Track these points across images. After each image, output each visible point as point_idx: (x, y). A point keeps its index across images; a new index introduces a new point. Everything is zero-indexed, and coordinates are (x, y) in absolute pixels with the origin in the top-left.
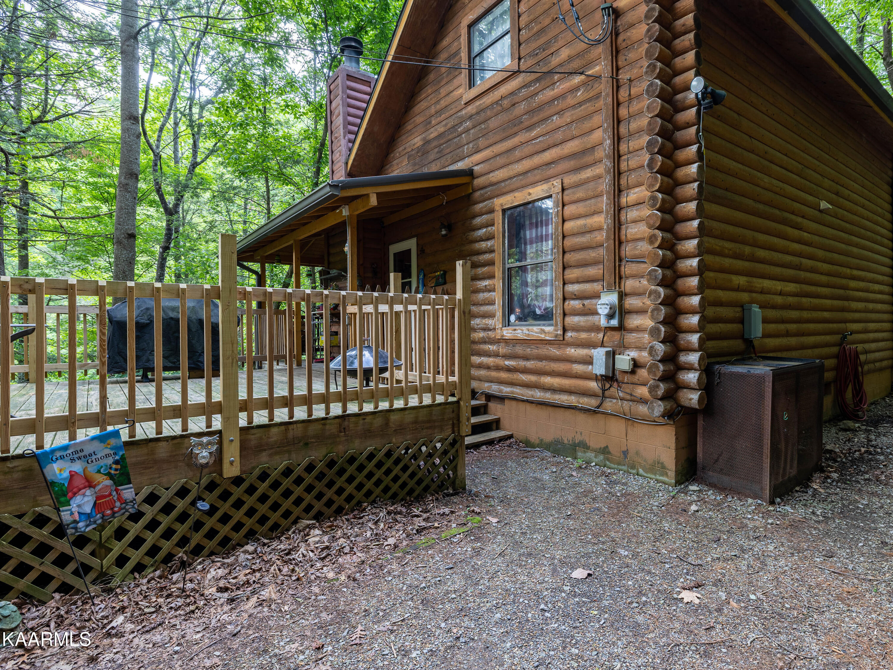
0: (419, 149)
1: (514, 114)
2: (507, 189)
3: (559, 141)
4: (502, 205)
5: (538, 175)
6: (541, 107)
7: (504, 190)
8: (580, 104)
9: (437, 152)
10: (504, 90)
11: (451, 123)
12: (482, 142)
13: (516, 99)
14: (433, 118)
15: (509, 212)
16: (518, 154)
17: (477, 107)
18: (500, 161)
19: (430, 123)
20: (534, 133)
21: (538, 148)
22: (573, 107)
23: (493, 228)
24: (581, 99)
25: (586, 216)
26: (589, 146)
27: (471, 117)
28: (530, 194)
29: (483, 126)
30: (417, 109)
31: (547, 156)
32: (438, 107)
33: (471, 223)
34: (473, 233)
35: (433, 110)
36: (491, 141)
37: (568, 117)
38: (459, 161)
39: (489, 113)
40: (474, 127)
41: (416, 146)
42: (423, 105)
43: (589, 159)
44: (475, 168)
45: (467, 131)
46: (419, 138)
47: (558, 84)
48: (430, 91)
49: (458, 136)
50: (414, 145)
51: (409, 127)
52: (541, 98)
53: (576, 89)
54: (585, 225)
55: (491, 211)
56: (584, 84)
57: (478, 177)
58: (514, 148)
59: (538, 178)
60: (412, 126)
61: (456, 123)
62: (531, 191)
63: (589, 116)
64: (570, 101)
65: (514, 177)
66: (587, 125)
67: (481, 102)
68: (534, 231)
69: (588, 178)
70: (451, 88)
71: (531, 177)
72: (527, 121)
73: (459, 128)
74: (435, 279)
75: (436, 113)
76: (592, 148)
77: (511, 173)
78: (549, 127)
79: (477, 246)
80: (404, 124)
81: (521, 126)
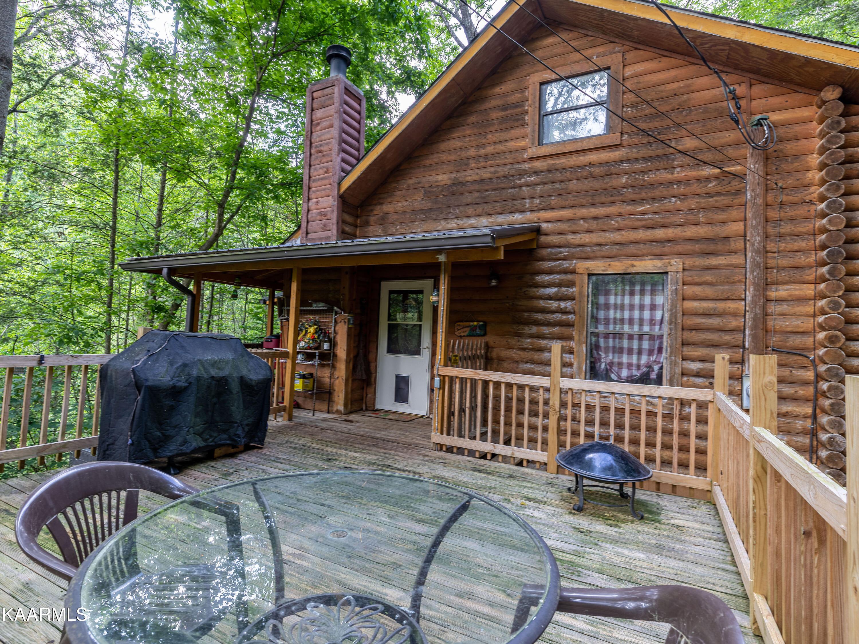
0: (444, 188)
1: (609, 184)
2: (594, 254)
3: (678, 222)
4: (588, 269)
6: (650, 186)
7: (592, 255)
8: (711, 195)
9: (478, 198)
10: (593, 157)
11: (503, 171)
12: (554, 201)
13: (613, 170)
14: (471, 161)
15: (594, 278)
16: (614, 222)
17: (548, 165)
18: (583, 225)
19: (467, 164)
20: (642, 208)
21: (644, 223)
22: (701, 195)
23: (574, 289)
24: (713, 190)
25: (716, 299)
26: (723, 235)
27: (537, 173)
28: (633, 266)
29: (559, 186)
30: (444, 146)
31: (660, 233)
32: (482, 151)
33: (534, 279)
34: (536, 290)
35: (473, 152)
36: (570, 203)
37: (693, 203)
38: (515, 212)
39: (568, 175)
40: (542, 183)
41: (438, 184)
42: (454, 143)
43: (719, 247)
44: (544, 225)
45: (533, 185)
46: (445, 177)
47: (678, 169)
48: (468, 132)
49: (514, 188)
50: (436, 182)
51: (428, 162)
52: (652, 176)
53: (707, 179)
54: (715, 309)
55: (570, 272)
56: (716, 177)
57: (546, 234)
58: (608, 217)
59: (645, 252)
60: (435, 161)
61: (511, 173)
62: (636, 263)
63: (725, 208)
64: (695, 188)
65: (607, 245)
66: (722, 216)
67: (558, 162)
69: (720, 265)
70: (506, 138)
71: (633, 250)
72: (629, 194)
73: (517, 179)
74: (468, 329)
75: (478, 157)
76: (726, 239)
77: (602, 240)
78: (667, 207)
79: (542, 303)
80: (419, 157)
81: (621, 198)
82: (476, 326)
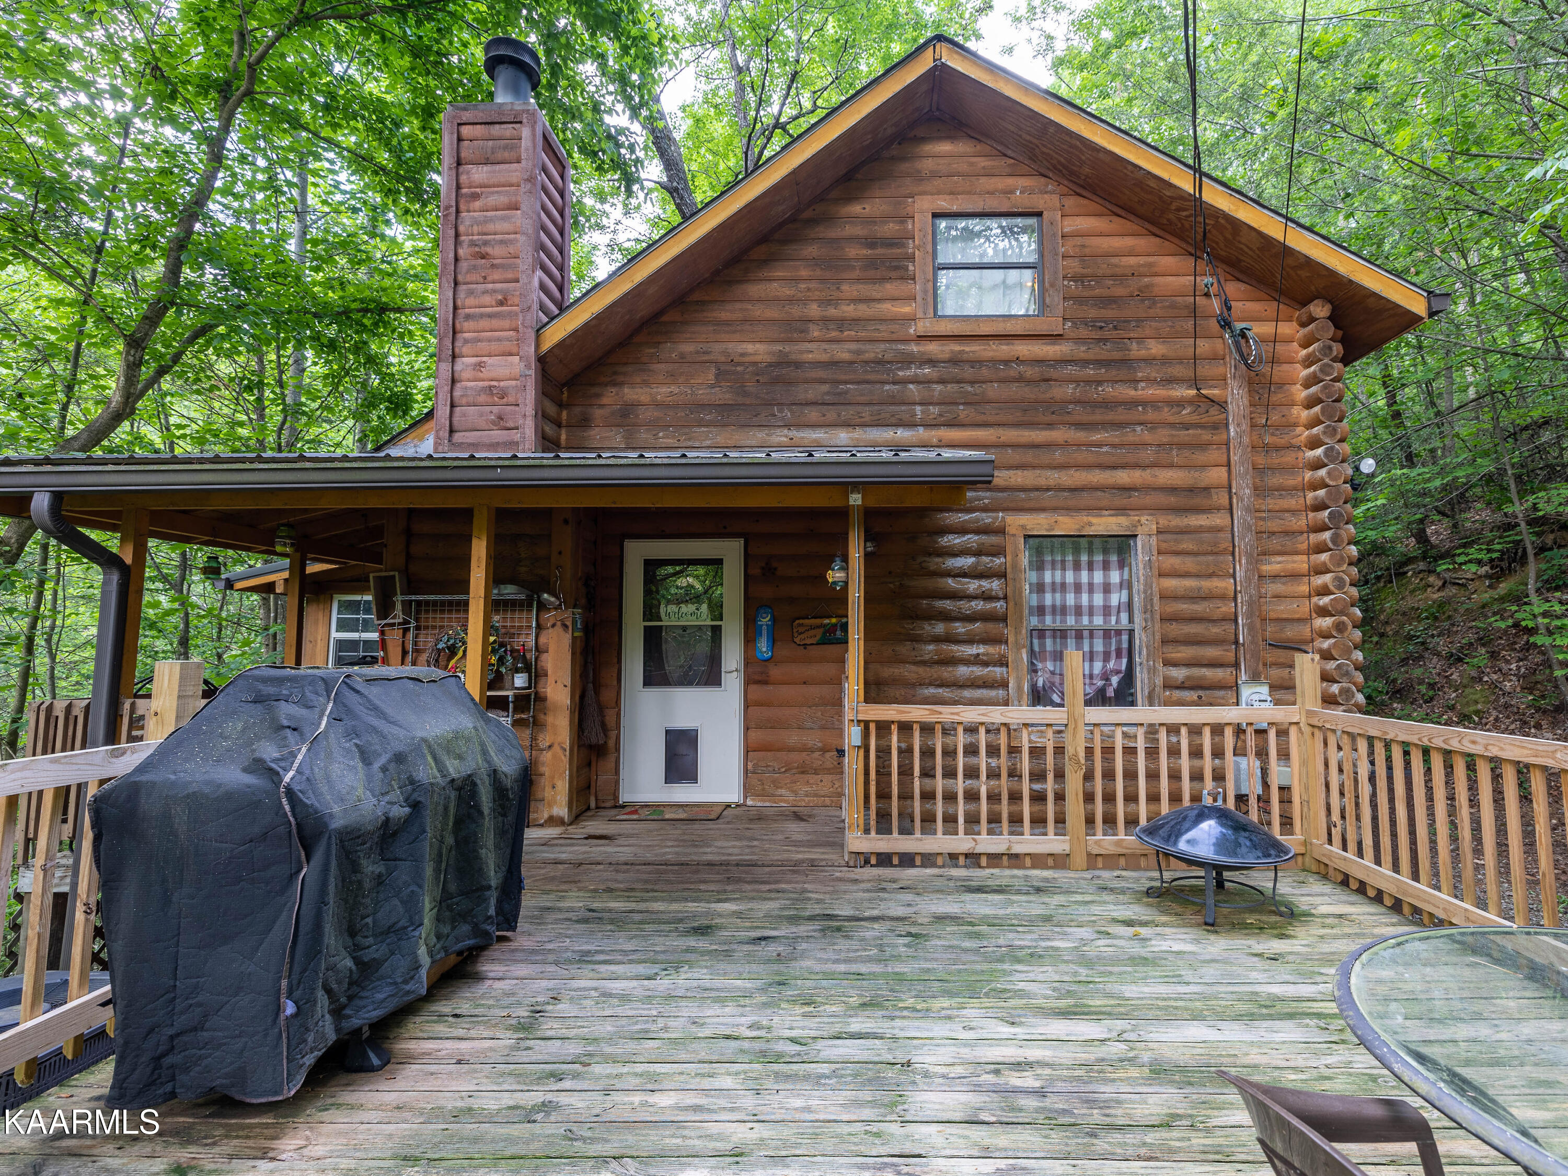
0: (758, 368)
1: (1049, 395)
2: (1032, 504)
3: (1146, 462)
4: (1023, 527)
5: (1104, 498)
6: (1107, 404)
7: (1027, 505)
8: (1186, 426)
9: (828, 393)
10: (1023, 349)
11: (873, 351)
12: (963, 412)
13: (1052, 373)
14: (811, 326)
15: (1037, 542)
16: (1058, 456)
17: (952, 351)
18: (1012, 455)
19: (804, 331)
20: (1097, 437)
21: (1101, 460)
22: (1172, 425)
23: (1004, 560)
24: (1187, 419)
25: (1198, 576)
26: (1202, 485)
27: (931, 362)
28: (1090, 524)
29: (970, 389)
30: (755, 290)
31: (1123, 477)
32: (832, 312)
33: (936, 542)
34: (940, 560)
35: (814, 310)
36: (980, 418)
37: (1163, 435)
38: (897, 425)
39: (985, 372)
40: (942, 381)
41: (747, 359)
42: (776, 289)
43: (1198, 501)
45: (927, 382)
46: (761, 347)
47: (1143, 384)
48: (804, 273)
49: (894, 383)
50: (742, 355)
51: (724, 314)
52: (1110, 391)
53: (1179, 404)
54: (1199, 589)
55: (1001, 531)
56: (1191, 401)
58: (1049, 445)
59: (1104, 503)
60: (739, 315)
61: (887, 358)
62: (1094, 520)
63: (1204, 446)
64: (1166, 414)
65: (1048, 489)
66: (1200, 457)
67: (967, 349)
69: (1201, 526)
70: (878, 294)
71: (1086, 499)
72: (1079, 413)
73: (899, 369)
74: (820, 631)
75: (825, 320)
76: (1207, 489)
77: (1042, 482)
78: (1131, 438)
79: (951, 583)
80: (703, 303)
81: (1067, 418)
82: (835, 626)
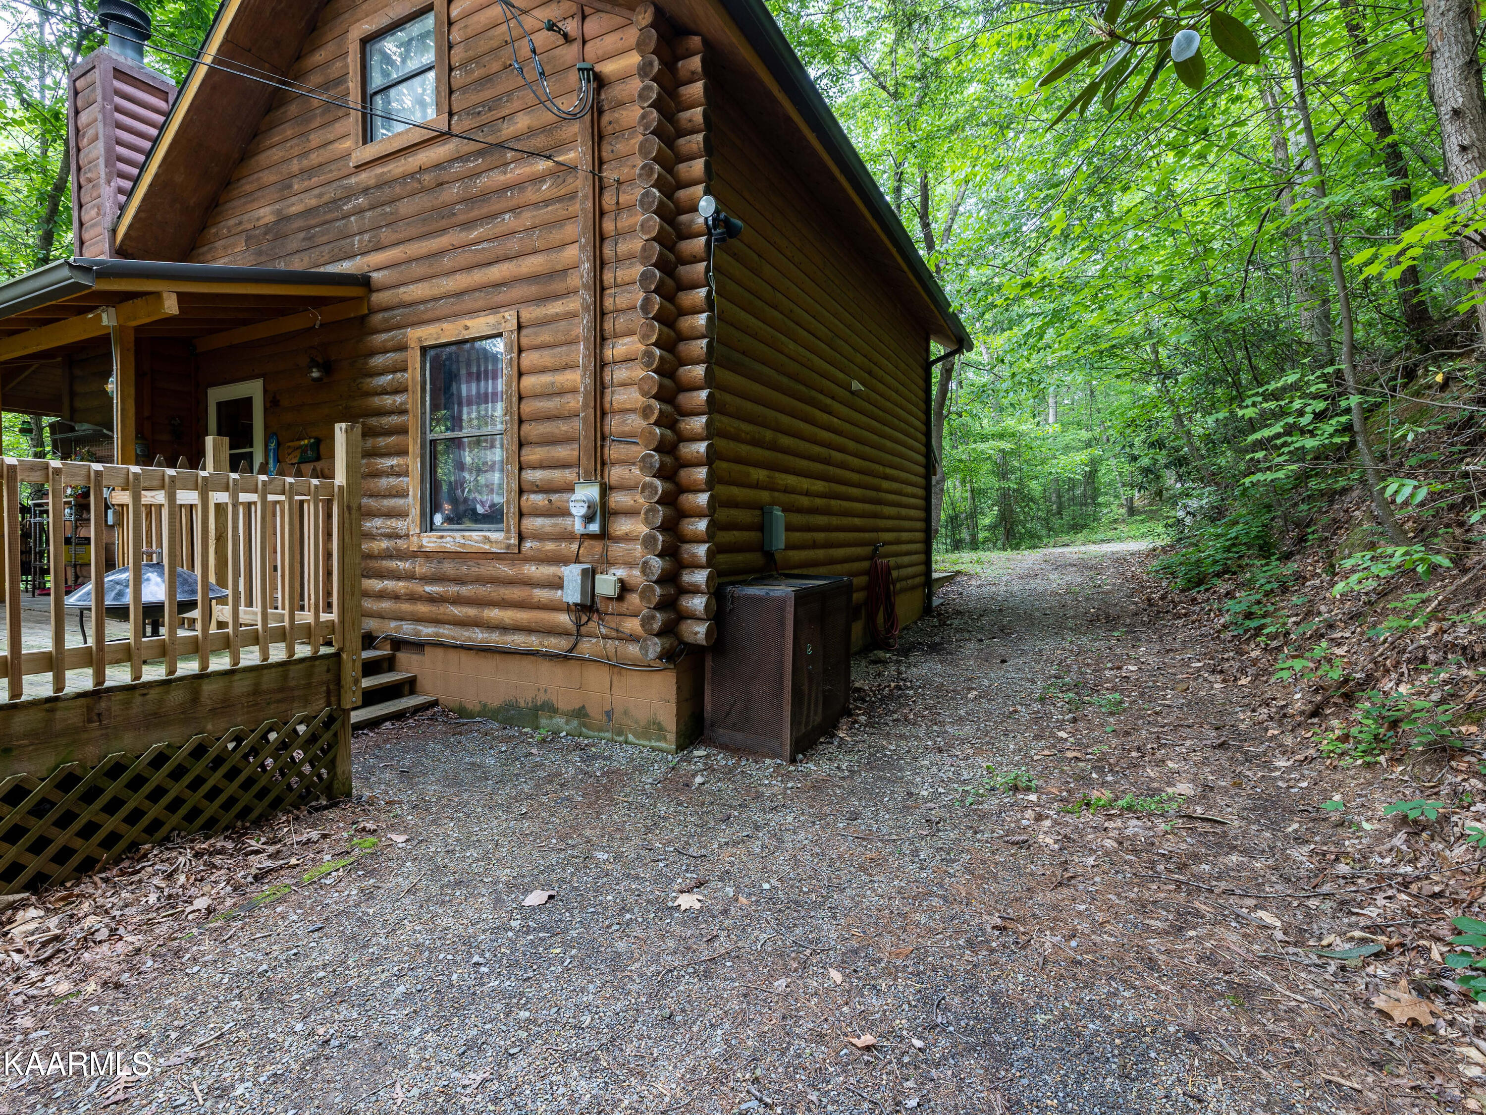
0: (268, 228)
1: (441, 199)
2: (429, 315)
3: (513, 253)
4: (420, 340)
5: (479, 300)
6: (485, 196)
7: (425, 317)
8: (547, 202)
9: (304, 239)
10: (423, 157)
11: (330, 194)
12: (385, 235)
13: (444, 176)
14: (295, 180)
15: (432, 353)
16: (447, 262)
17: (377, 176)
18: (418, 270)
19: (290, 187)
20: (474, 235)
21: (479, 258)
22: (536, 205)
23: (406, 375)
24: (548, 195)
25: (554, 370)
26: (559, 267)
27: (366, 191)
28: (467, 328)
29: (388, 210)
30: (264, 158)
31: (496, 273)
32: (305, 163)
33: (367, 364)
34: (369, 380)
35: (295, 166)
36: (401, 236)
38: (345, 259)
39: (398, 189)
40: (372, 208)
41: (261, 223)
42: (276, 154)
43: (558, 286)
44: (375, 275)
45: (360, 211)
46: (268, 209)
47: (512, 166)
48: (289, 133)
49: (343, 218)
50: (258, 219)
51: (248, 188)
52: (484, 182)
53: (538, 179)
54: (553, 384)
55: (402, 347)
56: (551, 174)
57: (378, 290)
58: (441, 253)
59: (480, 304)
60: (254, 186)
61: (338, 196)
62: (469, 323)
63: (559, 223)
64: (530, 195)
65: (442, 298)
66: (557, 236)
67: (385, 170)
68: (474, 386)
69: (557, 314)
70: (331, 137)
71: (468, 302)
72: (462, 213)
73: (344, 204)
74: (298, 453)
75: (302, 172)
76: (564, 271)
77: (436, 292)
78: (499, 230)
79: (377, 401)
80: (238, 180)
81: (454, 220)
82: (306, 446)
